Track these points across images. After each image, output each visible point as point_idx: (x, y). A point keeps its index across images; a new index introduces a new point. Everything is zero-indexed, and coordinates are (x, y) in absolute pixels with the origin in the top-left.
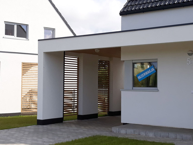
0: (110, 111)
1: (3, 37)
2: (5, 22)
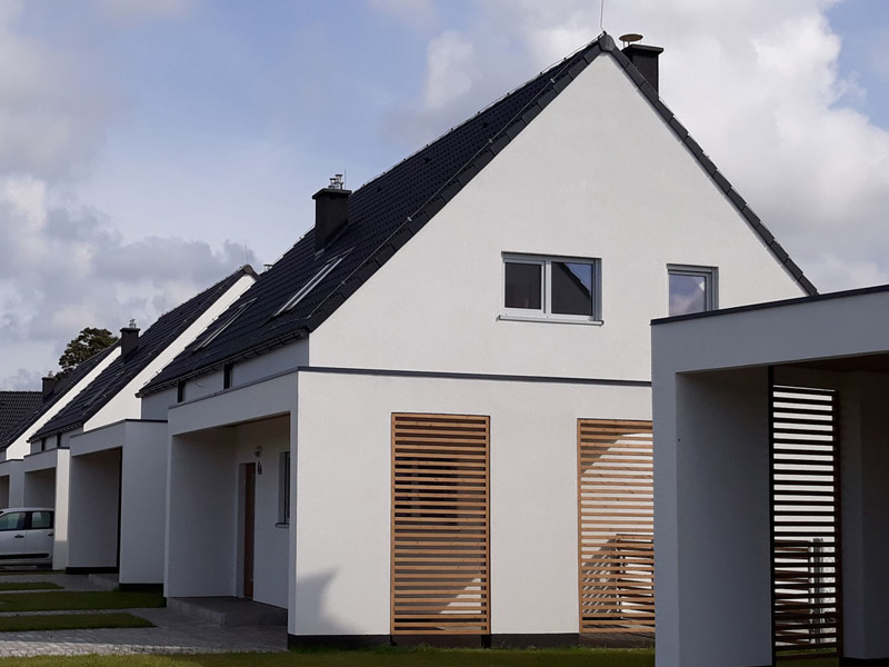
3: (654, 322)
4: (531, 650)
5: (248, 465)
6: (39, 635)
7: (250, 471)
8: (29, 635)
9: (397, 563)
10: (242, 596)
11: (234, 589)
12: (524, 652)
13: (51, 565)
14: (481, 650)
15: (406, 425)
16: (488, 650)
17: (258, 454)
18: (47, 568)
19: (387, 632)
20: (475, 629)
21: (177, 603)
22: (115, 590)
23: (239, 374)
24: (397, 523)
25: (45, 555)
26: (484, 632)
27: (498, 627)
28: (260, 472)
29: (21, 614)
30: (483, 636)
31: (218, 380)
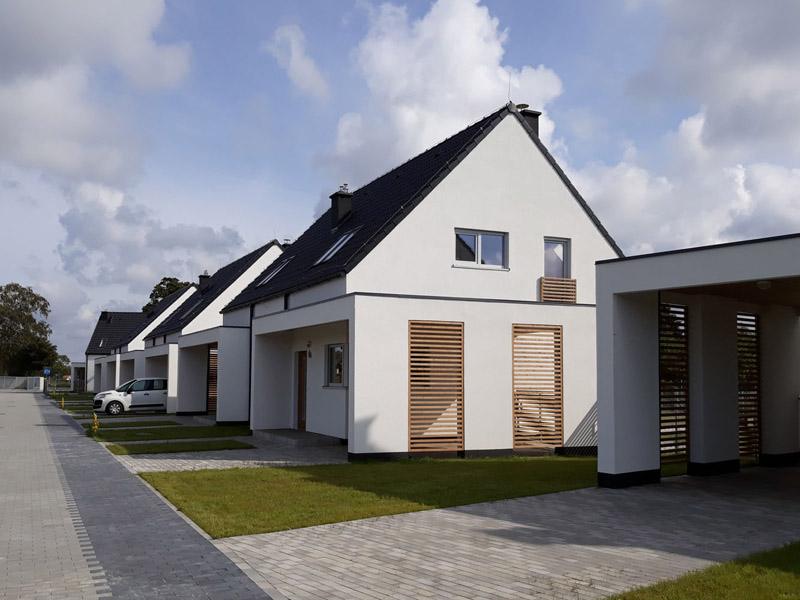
0: (764, 452)
1: (453, 266)
2: (456, 229)
3: (597, 263)
4: (487, 459)
5: (300, 353)
6: (189, 455)
7: (302, 357)
8: (183, 455)
9: (412, 410)
10: (296, 428)
11: (292, 423)
12: (484, 460)
13: (165, 410)
14: (460, 460)
15: (417, 328)
16: (463, 460)
17: (309, 346)
18: (163, 412)
19: (406, 450)
20: (454, 447)
21: (261, 433)
22: (215, 426)
23: (294, 300)
24: (412, 386)
25: (162, 405)
26: (460, 449)
27: (469, 446)
28: (310, 356)
29: (170, 441)
30: (459, 452)
31: (279, 303)
